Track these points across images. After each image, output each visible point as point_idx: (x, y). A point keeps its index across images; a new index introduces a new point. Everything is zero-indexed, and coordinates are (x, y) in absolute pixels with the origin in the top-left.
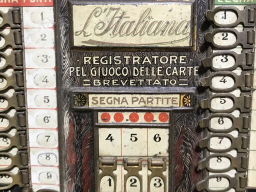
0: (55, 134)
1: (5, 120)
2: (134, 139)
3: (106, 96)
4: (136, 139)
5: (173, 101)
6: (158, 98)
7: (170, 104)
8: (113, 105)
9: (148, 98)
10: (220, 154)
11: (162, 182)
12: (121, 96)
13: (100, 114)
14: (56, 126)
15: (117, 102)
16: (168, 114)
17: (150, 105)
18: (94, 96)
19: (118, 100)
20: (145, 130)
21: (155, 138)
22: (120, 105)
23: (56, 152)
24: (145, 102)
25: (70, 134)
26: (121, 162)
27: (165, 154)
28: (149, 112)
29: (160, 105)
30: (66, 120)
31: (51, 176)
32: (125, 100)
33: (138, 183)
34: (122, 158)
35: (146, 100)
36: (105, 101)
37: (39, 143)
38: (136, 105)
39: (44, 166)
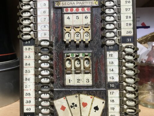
1: (29, 13)
2: (77, 18)
3: (67, 2)
4: (78, 18)
5: (92, 3)
6: (86, 2)
7: (91, 4)
8: (69, 5)
9: (82, 2)
11: (88, 34)
12: (73, 2)
14: (48, 14)
15: (71, 4)
16: (90, 8)
17: (83, 5)
18: (62, 2)
19: (71, 3)
20: (81, 14)
21: (85, 18)
22: (72, 5)
23: (48, 25)
24: (81, 4)
25: (53, 17)
26: (73, 28)
27: (89, 23)
29: (87, 5)
30: (52, 12)
31: (46, 34)
32: (74, 3)
33: (79, 35)
34: (73, 26)
35: (82, 3)
36: (67, 4)
37: (41, 21)
38: (78, 5)
39: (43, 30)
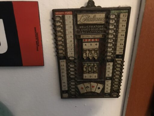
0: (73, 44)
10: (110, 47)
13: (83, 40)
28: (95, 39)
